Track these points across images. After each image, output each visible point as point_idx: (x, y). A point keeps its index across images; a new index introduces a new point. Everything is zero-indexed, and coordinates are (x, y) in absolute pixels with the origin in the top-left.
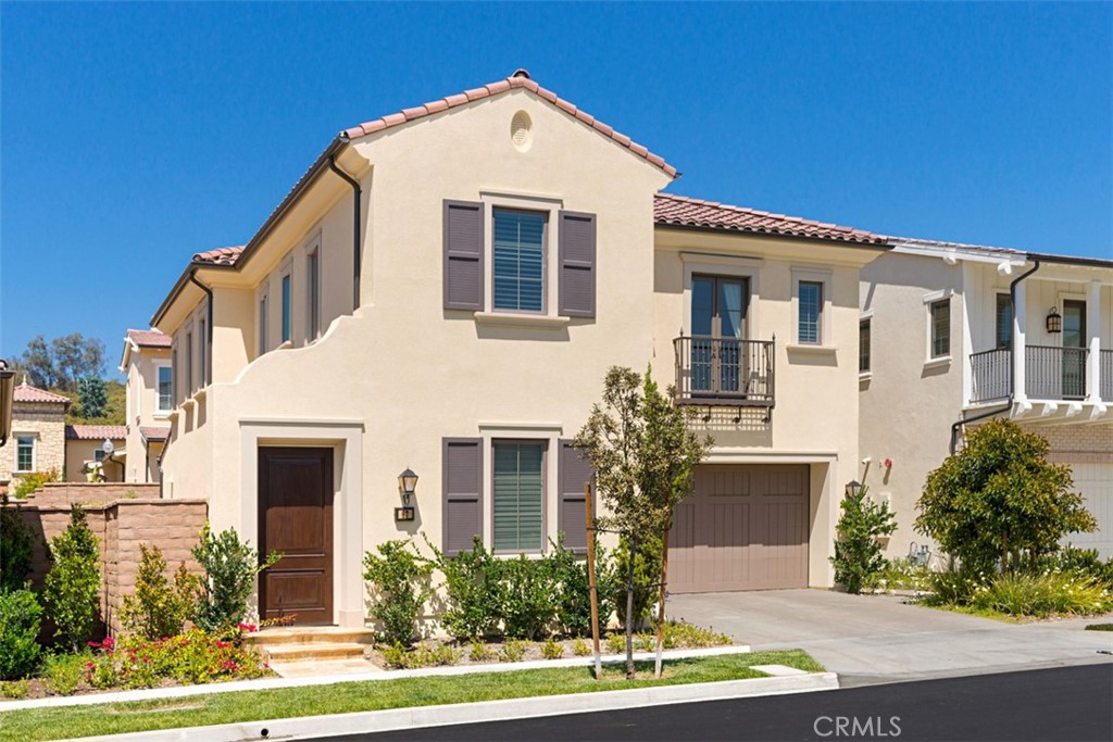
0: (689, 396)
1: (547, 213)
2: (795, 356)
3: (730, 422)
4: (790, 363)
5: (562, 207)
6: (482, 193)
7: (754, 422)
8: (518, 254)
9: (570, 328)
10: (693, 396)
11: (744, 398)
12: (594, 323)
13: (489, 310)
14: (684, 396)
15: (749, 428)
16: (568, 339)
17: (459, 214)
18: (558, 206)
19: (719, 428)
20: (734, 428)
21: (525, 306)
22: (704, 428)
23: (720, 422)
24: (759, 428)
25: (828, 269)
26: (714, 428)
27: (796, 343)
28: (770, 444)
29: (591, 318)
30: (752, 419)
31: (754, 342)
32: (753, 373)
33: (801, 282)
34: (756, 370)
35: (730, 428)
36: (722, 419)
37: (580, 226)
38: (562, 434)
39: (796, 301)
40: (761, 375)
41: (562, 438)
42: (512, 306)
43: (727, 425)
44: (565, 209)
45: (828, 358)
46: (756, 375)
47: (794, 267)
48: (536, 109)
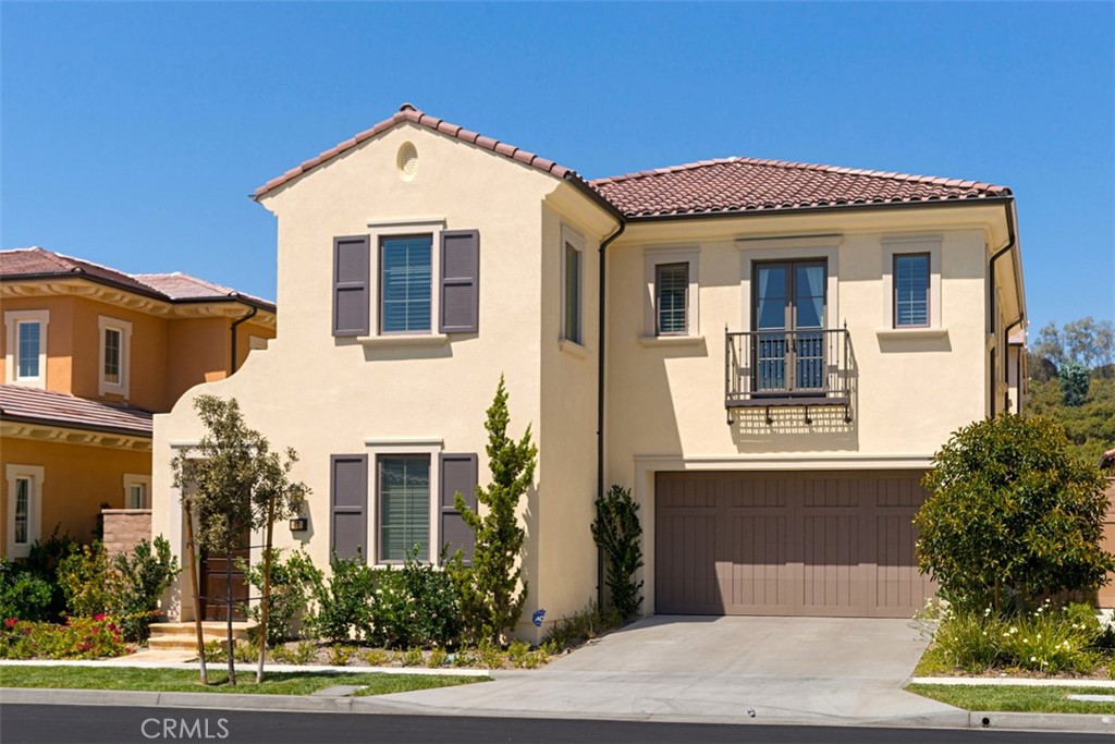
0: (748, 397)
1: (431, 235)
2: (887, 343)
3: (801, 424)
4: (882, 351)
5: (445, 227)
6: (370, 226)
7: (834, 422)
8: (407, 278)
9: (453, 344)
10: (753, 397)
11: (823, 395)
12: (477, 337)
13: (373, 335)
14: (742, 397)
15: (827, 430)
16: (451, 355)
17: (348, 249)
18: (441, 227)
19: (788, 431)
20: (807, 431)
21: (413, 327)
22: (769, 431)
23: (788, 424)
24: (840, 430)
25: (937, 236)
26: (782, 431)
27: (888, 328)
28: (856, 448)
29: (474, 332)
30: (830, 419)
31: (831, 331)
32: (831, 366)
33: (895, 255)
34: (834, 363)
35: (801, 431)
36: (791, 420)
37: (464, 245)
38: (443, 448)
39: (889, 278)
40: (841, 367)
41: (444, 452)
42: (401, 328)
43: (798, 427)
44: (449, 229)
45: (941, 342)
46: (834, 369)
47: (887, 238)
48: (421, 138)
